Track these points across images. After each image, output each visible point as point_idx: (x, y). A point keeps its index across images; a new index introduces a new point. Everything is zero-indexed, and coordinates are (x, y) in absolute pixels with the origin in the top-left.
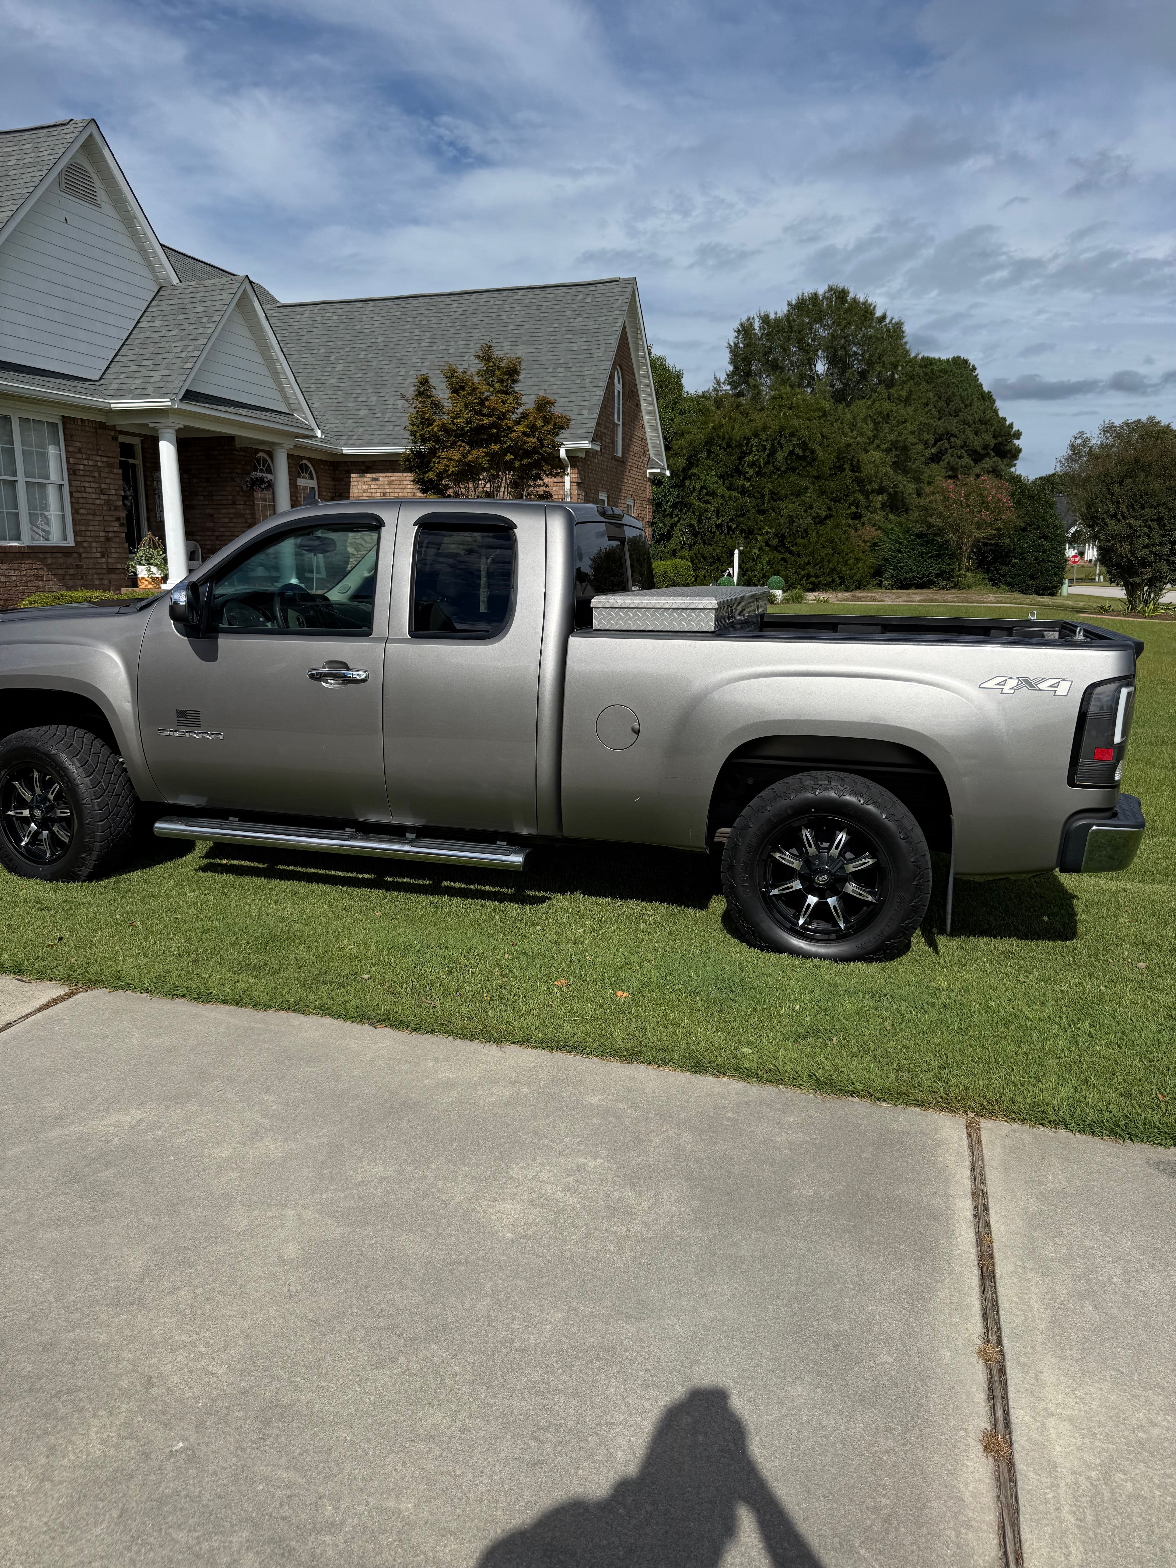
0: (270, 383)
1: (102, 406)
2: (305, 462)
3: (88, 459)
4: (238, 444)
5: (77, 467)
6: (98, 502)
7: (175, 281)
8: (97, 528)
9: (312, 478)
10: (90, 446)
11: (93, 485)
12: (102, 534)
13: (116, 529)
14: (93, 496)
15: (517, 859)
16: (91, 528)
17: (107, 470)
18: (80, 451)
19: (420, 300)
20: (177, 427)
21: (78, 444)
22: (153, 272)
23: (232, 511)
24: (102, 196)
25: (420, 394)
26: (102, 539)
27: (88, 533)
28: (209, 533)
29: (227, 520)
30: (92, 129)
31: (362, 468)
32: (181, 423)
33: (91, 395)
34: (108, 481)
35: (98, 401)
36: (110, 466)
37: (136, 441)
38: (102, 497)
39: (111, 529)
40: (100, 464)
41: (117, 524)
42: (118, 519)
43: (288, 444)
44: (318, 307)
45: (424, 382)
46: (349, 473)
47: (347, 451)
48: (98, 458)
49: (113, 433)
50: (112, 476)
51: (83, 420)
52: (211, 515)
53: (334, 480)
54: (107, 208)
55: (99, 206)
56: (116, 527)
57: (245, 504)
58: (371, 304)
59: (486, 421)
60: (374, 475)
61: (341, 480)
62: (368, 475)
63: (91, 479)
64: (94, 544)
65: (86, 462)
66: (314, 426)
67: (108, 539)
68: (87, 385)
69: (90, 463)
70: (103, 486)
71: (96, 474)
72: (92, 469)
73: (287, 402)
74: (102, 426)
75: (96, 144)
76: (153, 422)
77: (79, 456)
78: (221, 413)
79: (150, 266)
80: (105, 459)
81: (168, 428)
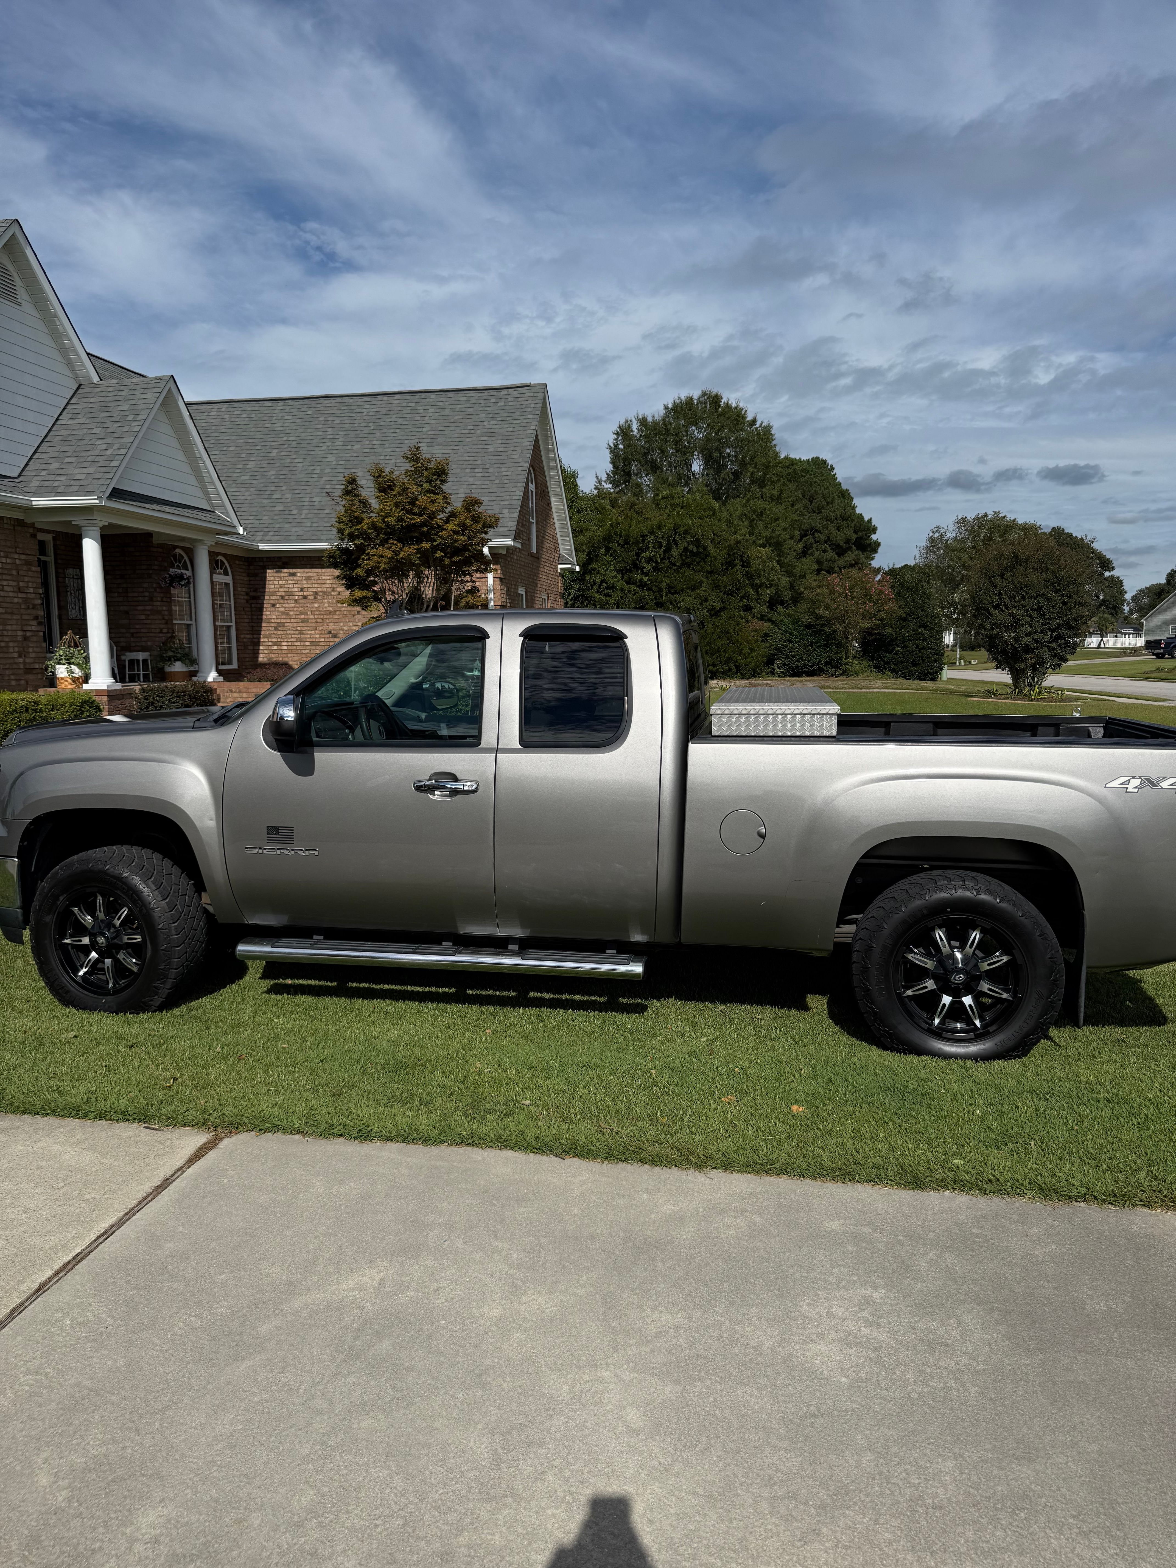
0: (193, 480)
1: (23, 503)
2: (220, 557)
3: (6, 557)
4: (155, 540)
6: (16, 600)
7: (96, 379)
8: (14, 627)
9: (226, 573)
10: (9, 544)
11: (11, 583)
12: (20, 633)
13: (34, 628)
14: (11, 594)
15: (637, 968)
16: (9, 627)
17: (25, 568)
19: (332, 400)
20: (101, 524)
22: (73, 370)
23: (148, 608)
24: (22, 295)
25: (347, 492)
26: (19, 639)
27: (5, 633)
28: (123, 630)
29: (143, 617)
30: (15, 228)
31: (278, 563)
32: (105, 521)
33: (12, 492)
34: (26, 579)
35: (19, 498)
36: (28, 563)
37: (48, 538)
38: (20, 595)
39: (29, 628)
40: (18, 562)
41: (34, 623)
42: (36, 618)
43: (210, 541)
44: (226, 405)
45: (352, 481)
46: (264, 568)
47: (263, 547)
48: (16, 556)
49: (31, 530)
50: (30, 573)
51: (2, 518)
52: (127, 613)
53: (248, 575)
54: (28, 307)
55: (19, 304)
56: (34, 626)
57: (162, 601)
58: (281, 403)
59: (418, 520)
60: (291, 571)
61: (256, 575)
62: (285, 570)
63: (9, 577)
64: (11, 644)
65: (4, 560)
66: (236, 523)
67: (26, 638)
68: (6, 482)
69: (9, 561)
70: (21, 584)
71: (14, 572)
72: (9, 567)
73: (209, 500)
74: (20, 523)
75: (18, 243)
76: (75, 520)
78: (148, 510)
79: (69, 364)
80: (23, 557)
81: (94, 525)
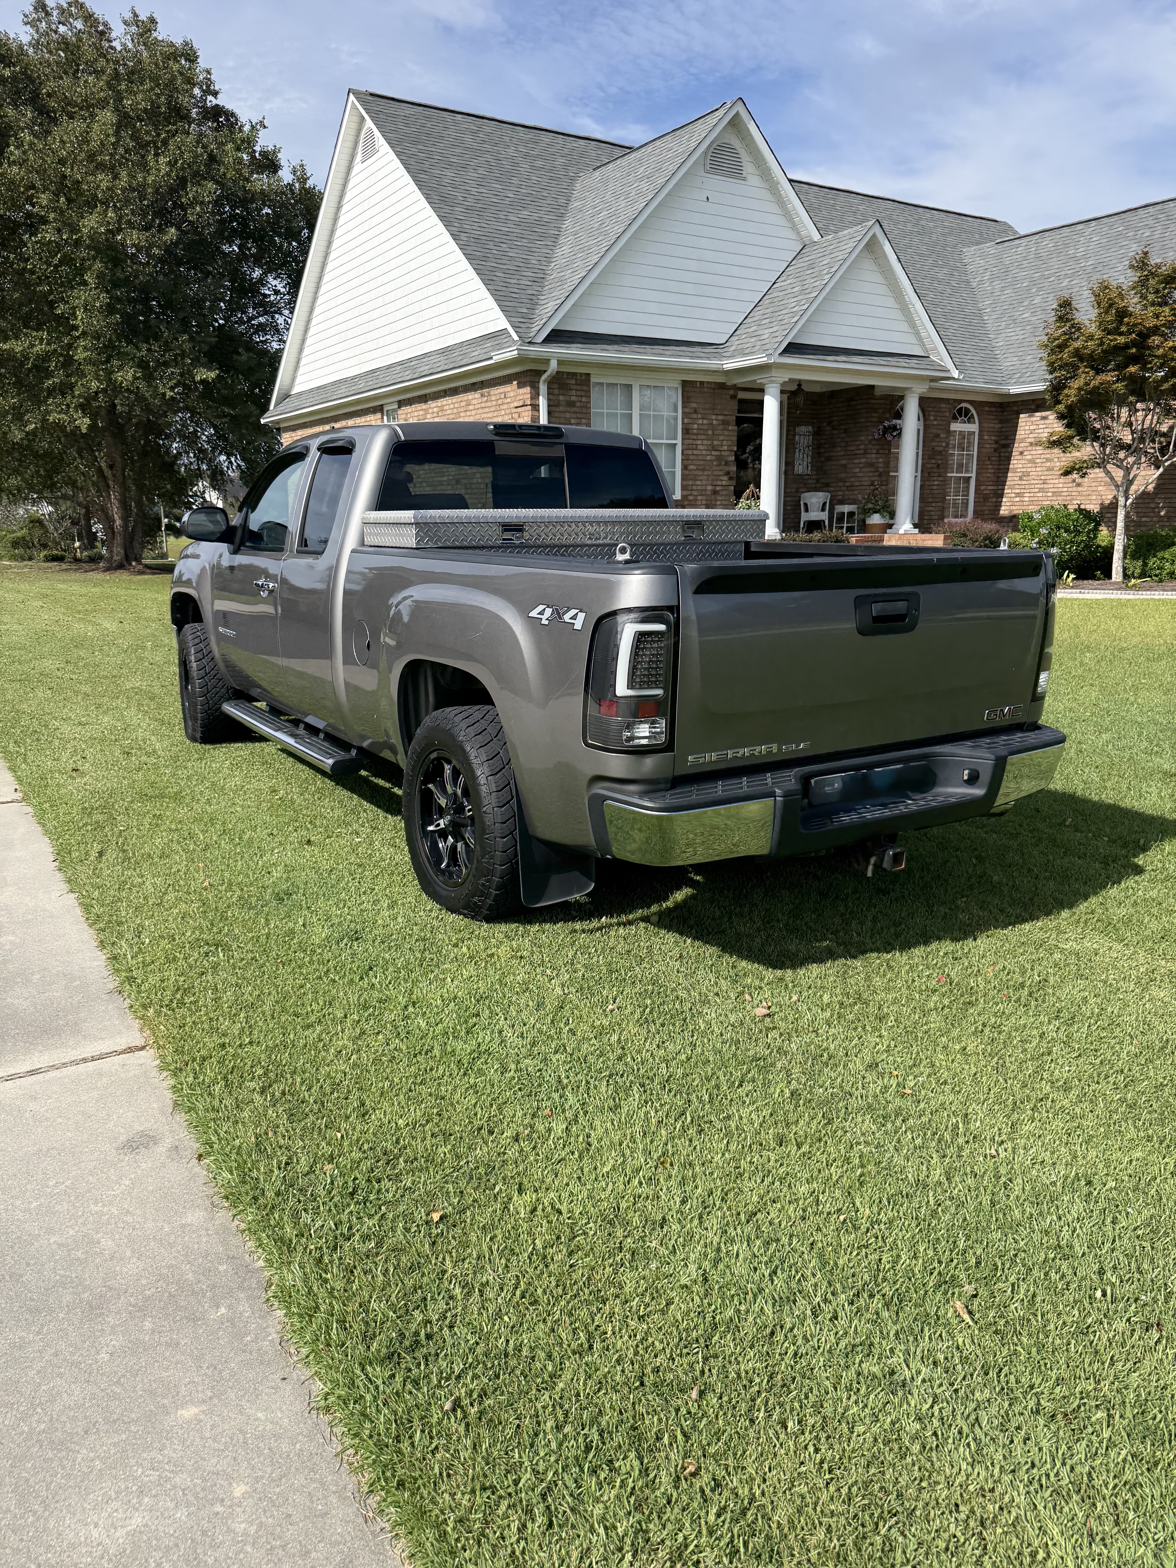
0: (904, 327)
1: (714, 367)
2: (963, 405)
3: (703, 419)
4: (877, 393)
5: (690, 427)
6: (709, 458)
7: (816, 236)
8: (704, 482)
9: (970, 420)
10: (707, 406)
11: (705, 442)
12: (709, 488)
13: (724, 483)
14: (704, 452)
16: (698, 483)
17: (721, 427)
18: (695, 412)
19: (1151, 209)
20: (782, 380)
21: (695, 405)
22: (798, 233)
23: (863, 460)
24: (749, 168)
25: (1061, 319)
26: (708, 493)
27: (694, 488)
28: (841, 484)
29: (857, 470)
30: (740, 107)
31: (1033, 407)
32: (786, 376)
33: (708, 358)
34: (721, 438)
35: (713, 363)
36: (725, 423)
38: (714, 453)
39: (719, 483)
40: (715, 422)
41: (726, 478)
42: (728, 473)
45: (1066, 304)
46: (1018, 413)
47: (1015, 390)
48: (714, 417)
49: (732, 392)
50: (726, 433)
51: (702, 383)
52: (845, 466)
53: (1001, 422)
54: (754, 180)
55: (744, 179)
56: (725, 480)
57: (877, 453)
58: (1094, 223)
60: (1044, 414)
61: (1008, 421)
62: (1038, 414)
63: (703, 437)
64: (699, 498)
65: (700, 422)
66: (950, 365)
67: (715, 492)
68: (709, 350)
69: (705, 422)
70: (715, 443)
71: (710, 432)
72: (705, 427)
73: (923, 345)
74: (722, 386)
75: (742, 121)
76: (759, 378)
77: (695, 416)
79: (794, 227)
80: (720, 417)
81: (772, 382)
